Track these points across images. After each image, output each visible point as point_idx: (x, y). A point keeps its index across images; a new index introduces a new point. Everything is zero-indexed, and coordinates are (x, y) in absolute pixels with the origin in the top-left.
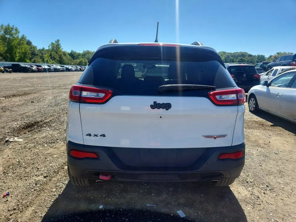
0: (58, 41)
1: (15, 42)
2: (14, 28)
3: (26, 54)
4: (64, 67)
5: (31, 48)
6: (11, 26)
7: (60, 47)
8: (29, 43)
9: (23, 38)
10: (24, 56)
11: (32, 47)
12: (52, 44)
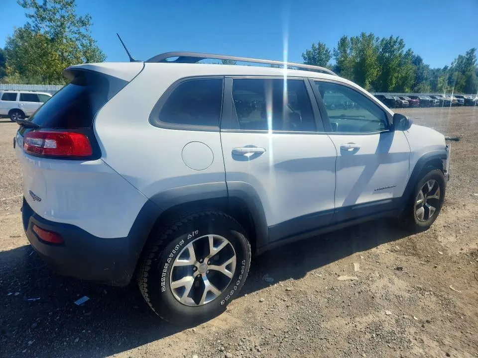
0: (473, 50)
1: (396, 62)
2: (399, 40)
3: (406, 80)
4: (462, 97)
5: (418, 69)
6: (394, 38)
7: (474, 62)
8: (418, 61)
9: (408, 53)
10: (403, 82)
11: (421, 68)
12: (460, 57)
